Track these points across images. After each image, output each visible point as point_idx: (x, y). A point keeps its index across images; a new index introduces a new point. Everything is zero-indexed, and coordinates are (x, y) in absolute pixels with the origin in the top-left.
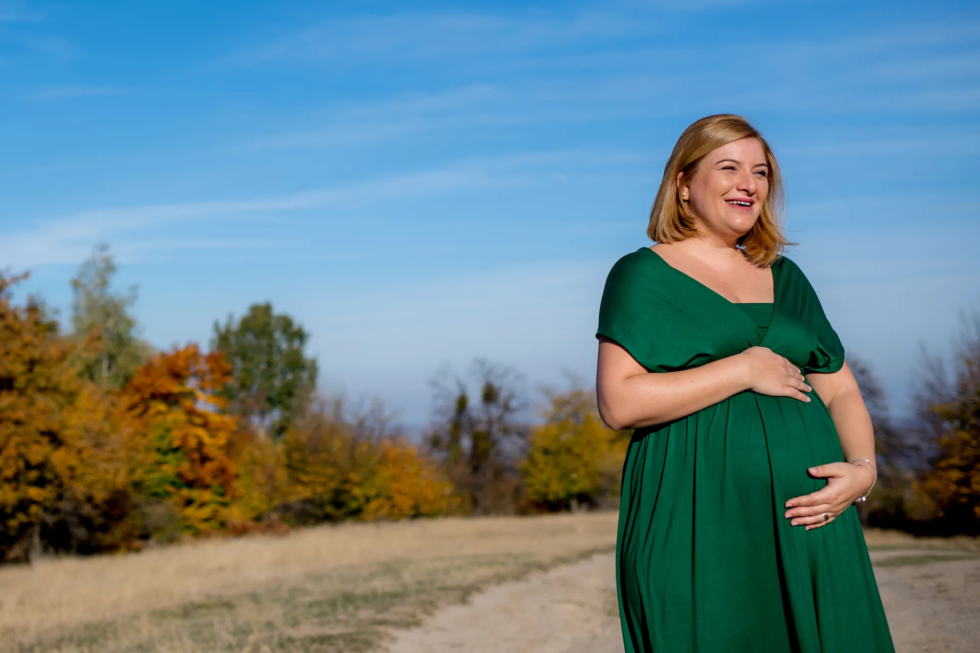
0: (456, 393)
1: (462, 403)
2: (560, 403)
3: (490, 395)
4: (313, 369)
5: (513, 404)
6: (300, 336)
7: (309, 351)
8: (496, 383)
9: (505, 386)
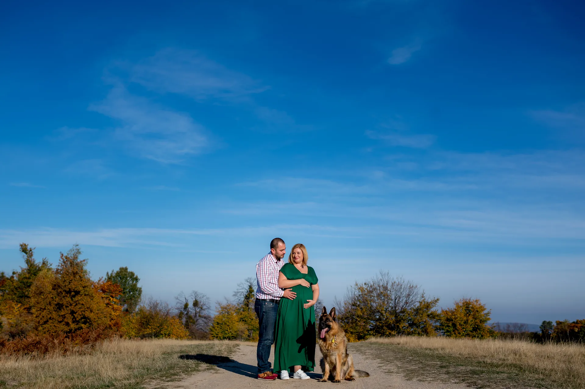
0: (185, 302)
1: (186, 306)
2: (223, 308)
3: (196, 304)
4: (140, 291)
5: (204, 307)
6: (137, 279)
7: (139, 285)
8: (199, 300)
9: (202, 301)
